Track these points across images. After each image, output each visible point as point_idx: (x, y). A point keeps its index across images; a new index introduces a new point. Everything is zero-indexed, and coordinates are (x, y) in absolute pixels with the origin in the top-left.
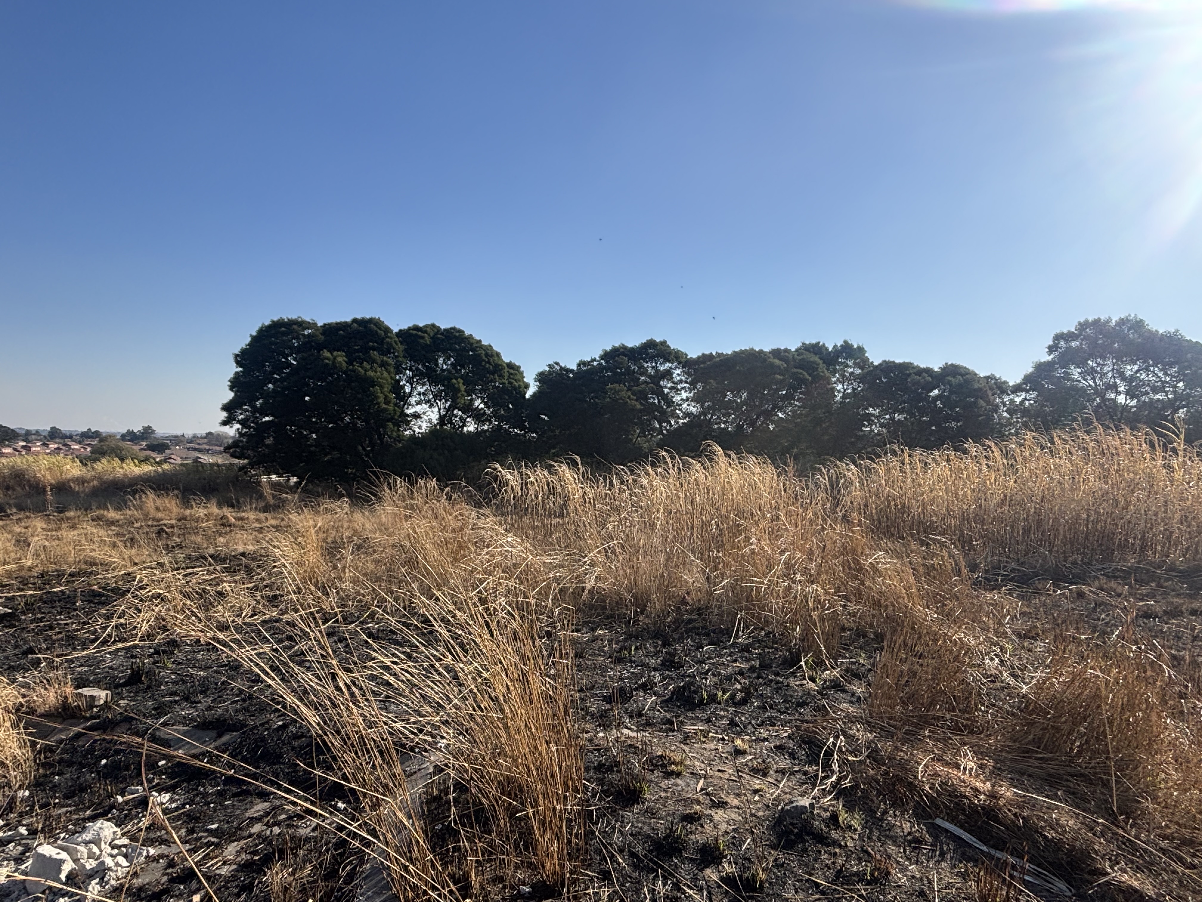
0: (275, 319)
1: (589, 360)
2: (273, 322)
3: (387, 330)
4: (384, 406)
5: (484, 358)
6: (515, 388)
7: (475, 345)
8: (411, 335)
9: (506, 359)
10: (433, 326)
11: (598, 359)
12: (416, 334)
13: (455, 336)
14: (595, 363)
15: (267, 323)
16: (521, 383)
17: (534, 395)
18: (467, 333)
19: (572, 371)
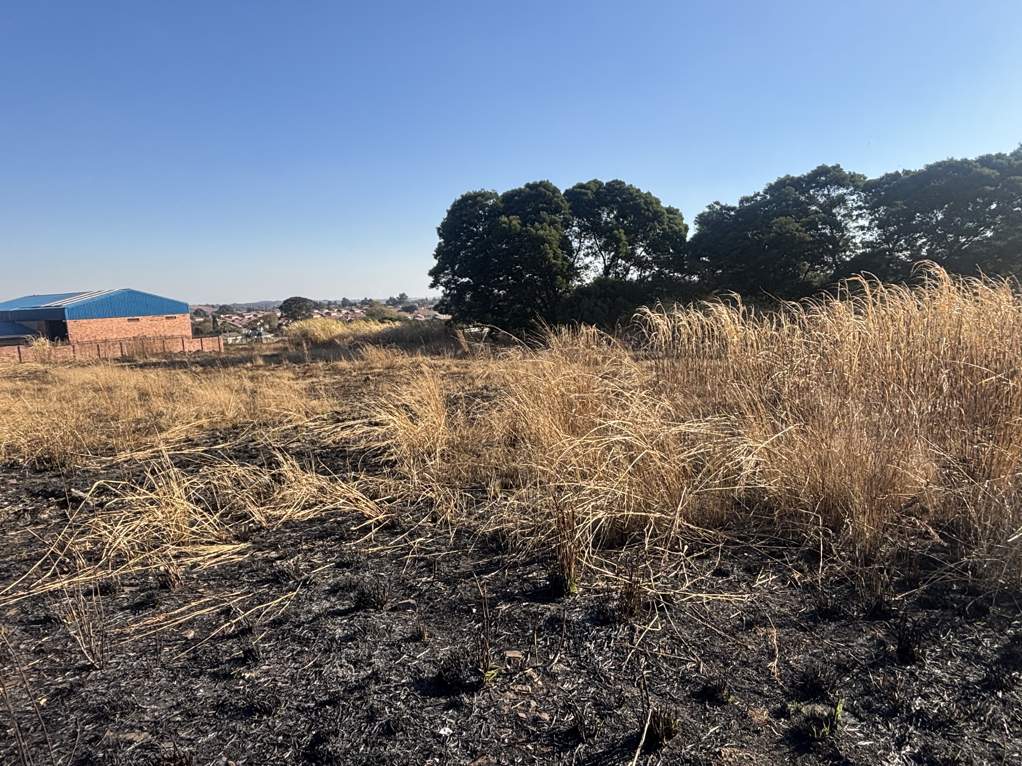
0: (464, 194)
1: (752, 195)
2: (462, 196)
3: (555, 191)
4: (554, 261)
5: (643, 206)
6: (675, 232)
7: (635, 194)
8: (576, 193)
9: (665, 204)
10: (595, 182)
11: (761, 193)
12: (580, 192)
13: (616, 189)
14: (759, 198)
15: (459, 198)
16: (681, 227)
17: (695, 238)
18: (627, 184)
19: (733, 209)
